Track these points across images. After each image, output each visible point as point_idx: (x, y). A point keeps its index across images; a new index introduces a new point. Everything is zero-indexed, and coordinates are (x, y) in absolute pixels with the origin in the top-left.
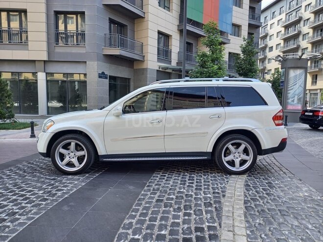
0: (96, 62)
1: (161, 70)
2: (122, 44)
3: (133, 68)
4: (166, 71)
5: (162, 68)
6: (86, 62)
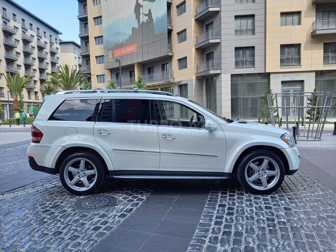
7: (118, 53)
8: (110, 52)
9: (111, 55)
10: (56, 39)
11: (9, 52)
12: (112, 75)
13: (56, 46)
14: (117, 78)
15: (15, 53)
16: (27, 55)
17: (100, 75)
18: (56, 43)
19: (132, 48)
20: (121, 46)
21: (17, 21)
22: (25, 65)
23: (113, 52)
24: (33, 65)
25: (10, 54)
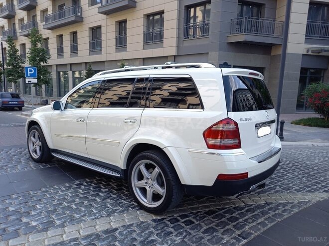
0: (218, 53)
1: (310, 53)
2: (256, 28)
3: (270, 54)
4: (321, 54)
5: (312, 52)
6: (208, 53)
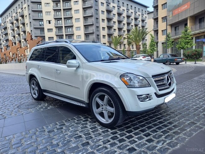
7: (176, 12)
8: (171, 13)
9: (172, 15)
10: (145, 11)
11: (109, 22)
12: (172, 29)
13: (145, 15)
14: (175, 30)
15: (113, 23)
16: (120, 22)
17: (164, 30)
18: (146, 14)
19: (186, 6)
20: (179, 6)
21: (115, 3)
22: (119, 28)
23: (172, 12)
24: (123, 28)
25: (110, 23)
